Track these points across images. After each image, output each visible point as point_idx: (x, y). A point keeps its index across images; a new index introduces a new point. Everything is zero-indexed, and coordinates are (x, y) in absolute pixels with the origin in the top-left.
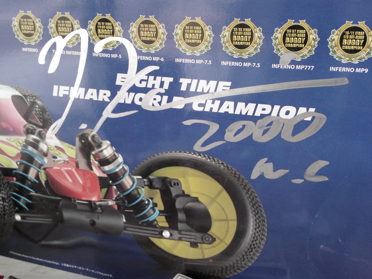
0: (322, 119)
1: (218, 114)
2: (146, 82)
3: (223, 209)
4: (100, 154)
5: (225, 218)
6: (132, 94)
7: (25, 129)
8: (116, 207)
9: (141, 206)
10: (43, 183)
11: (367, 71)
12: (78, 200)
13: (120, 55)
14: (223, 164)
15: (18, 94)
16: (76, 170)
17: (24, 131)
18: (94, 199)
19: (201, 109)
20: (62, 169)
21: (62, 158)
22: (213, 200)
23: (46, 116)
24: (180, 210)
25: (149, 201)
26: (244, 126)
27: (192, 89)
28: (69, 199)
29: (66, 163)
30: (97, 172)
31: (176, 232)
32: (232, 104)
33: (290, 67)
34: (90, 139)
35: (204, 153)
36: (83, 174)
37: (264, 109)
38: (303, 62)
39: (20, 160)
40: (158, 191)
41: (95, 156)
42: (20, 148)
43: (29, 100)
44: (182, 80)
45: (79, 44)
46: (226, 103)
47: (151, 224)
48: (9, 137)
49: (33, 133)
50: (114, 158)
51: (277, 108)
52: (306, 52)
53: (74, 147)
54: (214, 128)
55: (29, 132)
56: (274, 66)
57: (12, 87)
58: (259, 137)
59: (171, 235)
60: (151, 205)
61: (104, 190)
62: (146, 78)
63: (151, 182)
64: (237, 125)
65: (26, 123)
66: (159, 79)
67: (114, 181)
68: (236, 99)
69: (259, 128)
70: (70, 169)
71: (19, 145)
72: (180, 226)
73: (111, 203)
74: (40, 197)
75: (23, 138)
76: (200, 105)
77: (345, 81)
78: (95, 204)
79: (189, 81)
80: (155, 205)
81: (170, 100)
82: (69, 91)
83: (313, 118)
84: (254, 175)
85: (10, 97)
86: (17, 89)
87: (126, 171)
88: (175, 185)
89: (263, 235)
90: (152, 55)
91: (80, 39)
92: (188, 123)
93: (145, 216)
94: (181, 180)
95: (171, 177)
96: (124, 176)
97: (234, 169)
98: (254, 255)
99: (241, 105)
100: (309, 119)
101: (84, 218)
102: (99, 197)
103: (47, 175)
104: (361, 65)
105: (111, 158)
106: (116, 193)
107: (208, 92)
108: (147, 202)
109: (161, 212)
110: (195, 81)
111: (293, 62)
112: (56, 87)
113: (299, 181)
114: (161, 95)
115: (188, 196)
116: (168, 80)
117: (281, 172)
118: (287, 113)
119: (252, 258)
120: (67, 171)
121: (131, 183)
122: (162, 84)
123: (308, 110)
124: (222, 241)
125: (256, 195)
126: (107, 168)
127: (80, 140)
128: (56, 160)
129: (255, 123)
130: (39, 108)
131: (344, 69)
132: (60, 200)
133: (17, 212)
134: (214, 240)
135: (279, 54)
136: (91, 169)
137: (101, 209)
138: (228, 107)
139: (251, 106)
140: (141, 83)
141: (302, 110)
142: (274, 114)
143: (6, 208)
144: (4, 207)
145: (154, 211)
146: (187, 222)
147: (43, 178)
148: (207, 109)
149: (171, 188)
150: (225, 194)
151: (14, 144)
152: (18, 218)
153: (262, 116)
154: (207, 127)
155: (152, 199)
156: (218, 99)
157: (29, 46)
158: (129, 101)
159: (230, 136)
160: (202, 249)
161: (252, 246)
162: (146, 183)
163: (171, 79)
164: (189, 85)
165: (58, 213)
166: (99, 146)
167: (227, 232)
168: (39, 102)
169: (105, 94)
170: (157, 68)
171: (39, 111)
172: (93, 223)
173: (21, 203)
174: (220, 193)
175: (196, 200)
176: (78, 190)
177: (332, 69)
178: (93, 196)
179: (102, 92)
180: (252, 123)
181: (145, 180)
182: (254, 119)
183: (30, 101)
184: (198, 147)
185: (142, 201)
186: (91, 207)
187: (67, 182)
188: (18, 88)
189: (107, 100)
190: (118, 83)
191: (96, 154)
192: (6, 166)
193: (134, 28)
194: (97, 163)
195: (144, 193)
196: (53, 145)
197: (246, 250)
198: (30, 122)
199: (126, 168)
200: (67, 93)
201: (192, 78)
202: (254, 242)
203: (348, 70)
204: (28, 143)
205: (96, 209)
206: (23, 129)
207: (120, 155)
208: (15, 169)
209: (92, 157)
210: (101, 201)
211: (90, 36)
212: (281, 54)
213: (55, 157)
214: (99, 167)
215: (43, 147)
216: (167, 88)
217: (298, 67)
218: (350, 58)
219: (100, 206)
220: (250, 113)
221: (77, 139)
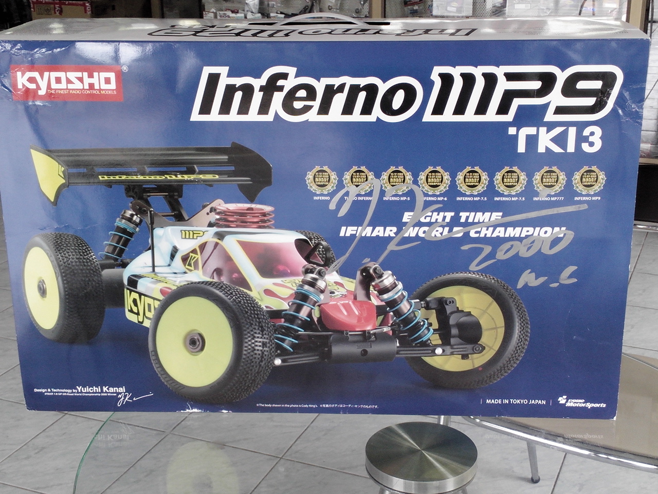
0: (571, 235)
1: (491, 238)
2: (430, 218)
3: (493, 319)
4: (380, 284)
5: (495, 326)
6: (417, 229)
7: (304, 270)
8: (391, 333)
9: (417, 327)
10: (316, 320)
11: (599, 198)
12: (350, 332)
13: (408, 198)
14: (493, 279)
15: (303, 237)
16: (353, 303)
17: (302, 271)
18: (369, 328)
19: (477, 235)
20: (338, 304)
21: (340, 292)
22: (485, 312)
23: (329, 255)
24: (454, 326)
25: (424, 322)
26: (512, 246)
27: (470, 220)
28: (342, 332)
29: (344, 296)
30: (375, 301)
31: (449, 347)
32: (503, 229)
33: (546, 199)
34: (371, 271)
35: (477, 271)
36: (360, 305)
37: (528, 231)
38: (555, 195)
39: (293, 300)
40: (434, 311)
41: (374, 287)
42: (295, 288)
43: (313, 242)
44: (461, 214)
45: (372, 191)
46: (498, 229)
47: (425, 344)
48: (283, 279)
49: (312, 272)
50: (394, 286)
51: (538, 229)
52: (557, 188)
53: (354, 281)
54: (488, 249)
55: (307, 271)
56: (535, 199)
57: (297, 231)
58: (525, 253)
59: (444, 351)
60: (426, 326)
61: (381, 318)
62: (430, 214)
63: (427, 303)
64: (507, 246)
65: (307, 263)
66: (442, 214)
67: (391, 308)
68: (506, 225)
69: (524, 246)
70: (347, 302)
71: (294, 285)
72: (453, 341)
73: (385, 329)
74: (308, 335)
75: (301, 278)
76: (476, 232)
77: (585, 207)
78: (369, 333)
79: (467, 214)
80: (430, 324)
81: (450, 231)
82: (357, 231)
83: (565, 235)
84: (520, 285)
85: (293, 241)
86: (302, 233)
87: (404, 297)
88: (450, 302)
89: (527, 336)
90: (437, 196)
91: (373, 187)
92: (465, 248)
93: (420, 337)
94: (456, 298)
95: (446, 297)
96: (402, 301)
97: (503, 282)
98: (519, 356)
99: (510, 230)
100: (562, 235)
101: (354, 349)
102: (374, 325)
103: (322, 312)
104: (595, 195)
105: (391, 286)
106: (392, 318)
107: (483, 222)
108: (422, 323)
109: (435, 330)
110: (473, 214)
111: (549, 196)
112: (343, 228)
113: (555, 285)
114: (443, 227)
115: (462, 311)
116: (449, 215)
117: (542, 280)
118: (546, 232)
119: (517, 359)
120: (344, 305)
121: (409, 308)
122: (444, 217)
123: (560, 229)
124: (491, 348)
125: (521, 302)
126: (385, 296)
127: (362, 274)
128: (333, 295)
129: (521, 242)
130: (323, 248)
131: (584, 198)
132: (331, 335)
133: (278, 356)
134: (484, 348)
135: (538, 191)
136: (370, 299)
137: (375, 337)
138: (500, 232)
139: (518, 229)
140: (425, 218)
141: (557, 229)
142: (536, 234)
143: (265, 353)
144: (263, 353)
145: (429, 330)
146: (460, 337)
147: (316, 315)
148: (482, 235)
149: (446, 306)
150: (495, 305)
151: (289, 285)
152: (278, 362)
153: (527, 236)
154: (482, 249)
155: (427, 319)
156: (491, 226)
157: (322, 195)
158: (413, 235)
159: (501, 255)
160: (472, 359)
161: (518, 348)
162: (423, 306)
163: (453, 214)
164: (467, 218)
165: (326, 349)
166: (381, 276)
167: (496, 338)
168: (324, 243)
169: (391, 231)
170: (441, 205)
171: (323, 251)
172: (365, 352)
173: (285, 345)
174: (490, 304)
175: (469, 314)
176: (353, 321)
177: (576, 198)
178: (368, 325)
179: (388, 229)
180: (518, 243)
181: (422, 302)
182: (520, 239)
183: (315, 243)
184: (473, 267)
185: (418, 323)
186: (365, 336)
187: (342, 316)
188: (304, 232)
189: (392, 235)
190: (405, 219)
191: (377, 284)
192: (275, 309)
193: (422, 176)
194: (376, 292)
195: (420, 315)
196: (332, 281)
197: (512, 353)
198: (310, 262)
199: (405, 294)
200: (355, 232)
201: (470, 212)
202: (519, 344)
203: (587, 198)
204: (305, 282)
205: (370, 337)
206: (301, 270)
207: (400, 283)
208: (286, 310)
209: (371, 288)
210: (376, 329)
211: (383, 184)
212: (540, 190)
213: (332, 293)
214: (378, 297)
215: (321, 284)
216: (448, 221)
217: (552, 199)
218: (588, 190)
219: (374, 334)
220: (517, 235)
221: (359, 273)
